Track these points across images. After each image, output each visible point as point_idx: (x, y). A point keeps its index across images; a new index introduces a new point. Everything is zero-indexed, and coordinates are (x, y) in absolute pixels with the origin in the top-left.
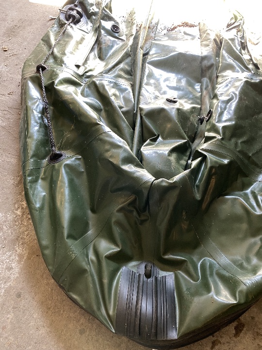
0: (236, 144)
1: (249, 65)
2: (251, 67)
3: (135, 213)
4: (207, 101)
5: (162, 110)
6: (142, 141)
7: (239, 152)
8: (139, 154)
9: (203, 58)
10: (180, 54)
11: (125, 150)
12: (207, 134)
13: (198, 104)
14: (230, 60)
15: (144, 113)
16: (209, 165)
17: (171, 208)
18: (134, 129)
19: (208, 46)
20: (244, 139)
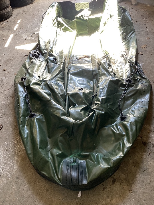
0: (107, 105)
1: (111, 73)
2: (112, 74)
3: (68, 137)
4: (96, 88)
5: (77, 94)
6: (69, 106)
7: (109, 108)
8: (68, 111)
9: (93, 71)
10: (83, 70)
11: (62, 110)
12: (95, 102)
13: (92, 90)
14: (104, 71)
15: (69, 95)
16: (96, 114)
17: (82, 133)
18: (65, 102)
19: (95, 66)
20: (111, 103)
